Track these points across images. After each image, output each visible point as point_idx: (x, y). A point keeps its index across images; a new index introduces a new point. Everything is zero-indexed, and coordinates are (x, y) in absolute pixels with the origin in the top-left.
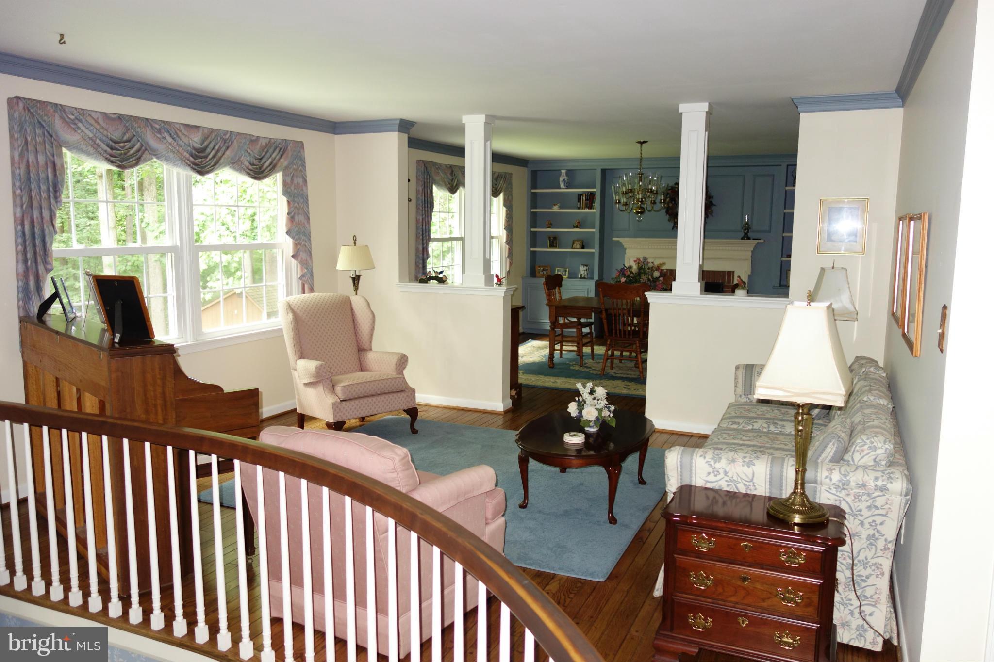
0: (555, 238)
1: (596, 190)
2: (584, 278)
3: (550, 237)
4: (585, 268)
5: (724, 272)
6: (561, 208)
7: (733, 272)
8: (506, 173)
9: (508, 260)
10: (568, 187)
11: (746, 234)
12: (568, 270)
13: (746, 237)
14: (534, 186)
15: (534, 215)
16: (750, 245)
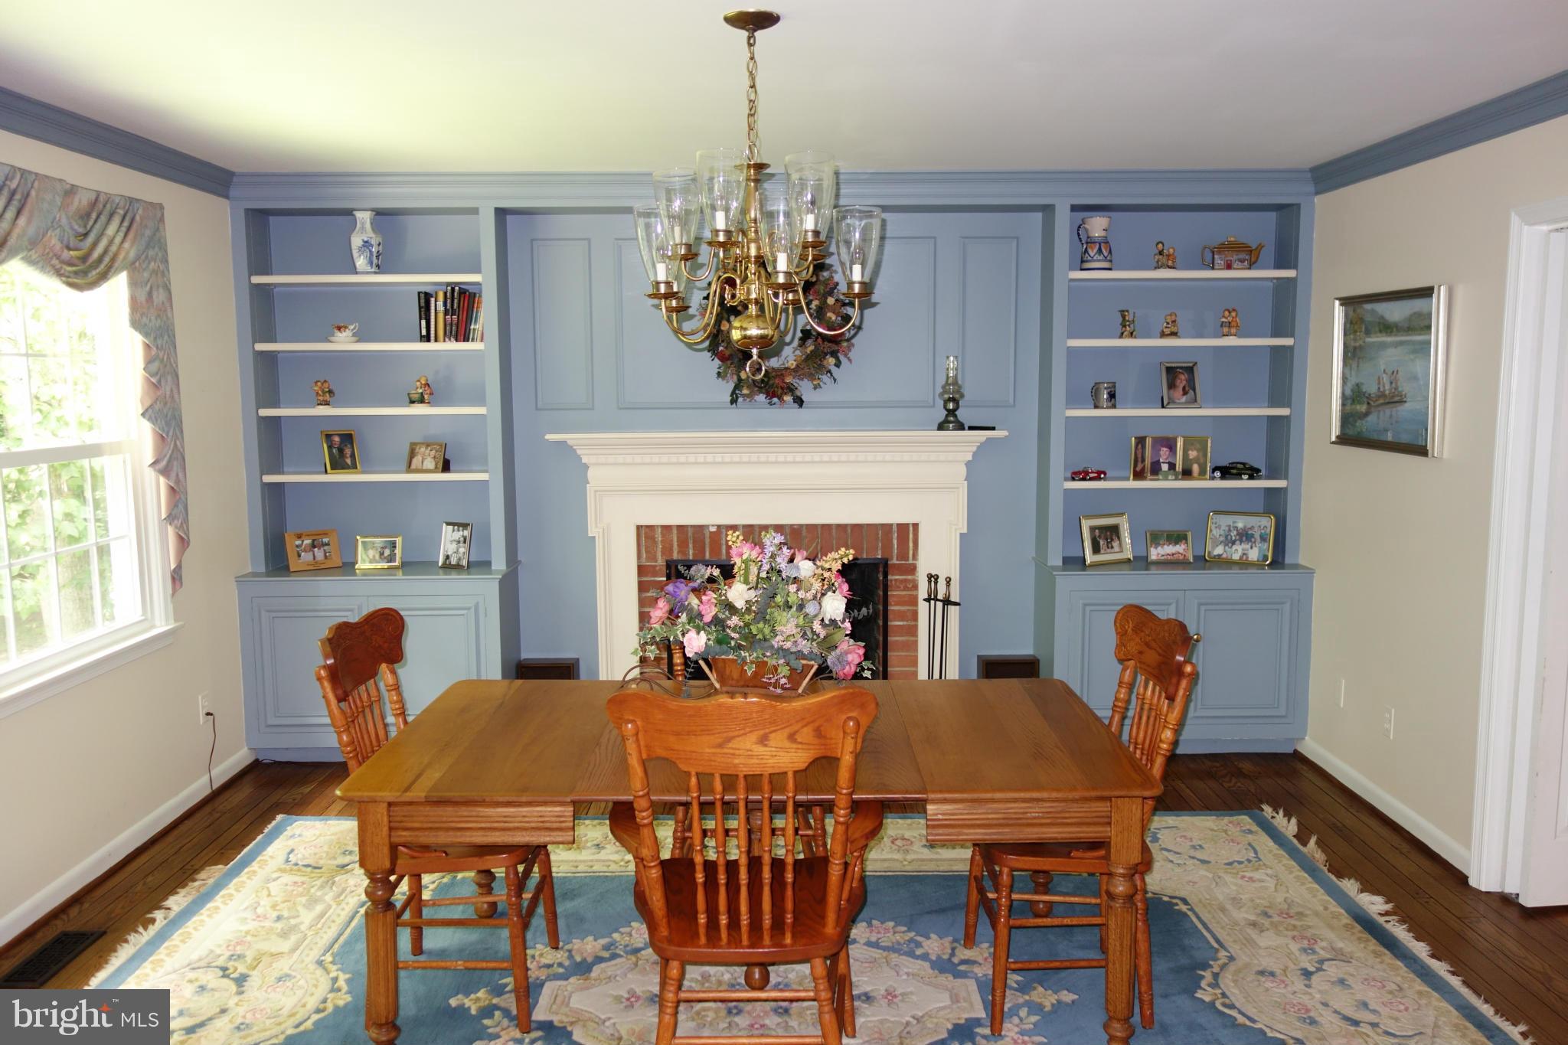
0: (348, 438)
1: (483, 279)
2: (458, 567)
3: (328, 437)
4: (459, 535)
5: (887, 528)
6: (360, 337)
7: (916, 526)
8: (132, 201)
9: (171, 530)
10: (380, 269)
11: (951, 413)
12: (399, 541)
13: (951, 421)
14: (260, 261)
15: (268, 363)
16: (964, 444)
